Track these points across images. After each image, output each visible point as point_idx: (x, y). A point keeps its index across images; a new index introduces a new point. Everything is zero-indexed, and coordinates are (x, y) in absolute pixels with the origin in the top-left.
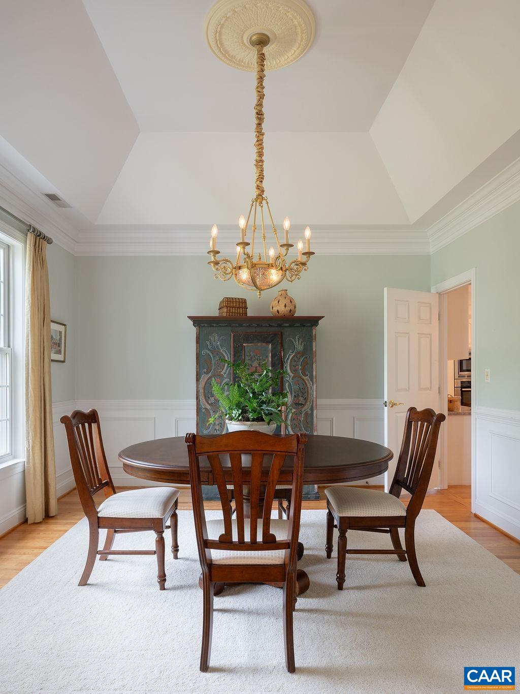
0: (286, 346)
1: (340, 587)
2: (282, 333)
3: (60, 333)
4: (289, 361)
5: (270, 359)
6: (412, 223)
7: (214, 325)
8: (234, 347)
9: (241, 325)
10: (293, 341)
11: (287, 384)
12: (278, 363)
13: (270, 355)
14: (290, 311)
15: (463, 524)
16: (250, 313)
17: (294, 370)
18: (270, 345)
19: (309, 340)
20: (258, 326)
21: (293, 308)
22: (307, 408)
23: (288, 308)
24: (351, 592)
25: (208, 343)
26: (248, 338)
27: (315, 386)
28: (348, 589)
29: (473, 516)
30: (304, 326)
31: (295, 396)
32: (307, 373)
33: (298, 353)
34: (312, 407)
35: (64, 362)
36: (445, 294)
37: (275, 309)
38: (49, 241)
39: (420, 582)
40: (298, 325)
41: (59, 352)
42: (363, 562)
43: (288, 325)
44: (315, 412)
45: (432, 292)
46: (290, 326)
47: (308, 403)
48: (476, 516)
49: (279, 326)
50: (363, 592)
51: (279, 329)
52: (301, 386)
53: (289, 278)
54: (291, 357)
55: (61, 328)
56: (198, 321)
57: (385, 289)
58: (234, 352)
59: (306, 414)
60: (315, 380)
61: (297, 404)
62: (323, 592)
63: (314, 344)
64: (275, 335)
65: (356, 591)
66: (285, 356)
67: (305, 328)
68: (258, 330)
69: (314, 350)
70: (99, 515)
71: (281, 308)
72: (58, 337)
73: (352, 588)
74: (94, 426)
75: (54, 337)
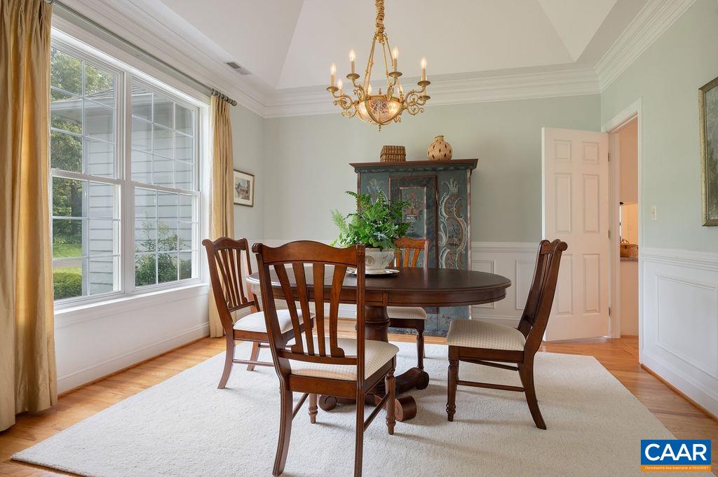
0: (441, 189)
1: (450, 419)
2: (436, 177)
3: (248, 182)
4: (443, 204)
5: (425, 202)
6: (575, 60)
7: (374, 171)
8: (391, 191)
9: (397, 171)
10: (447, 183)
11: (442, 226)
12: (433, 206)
13: (425, 197)
14: (445, 155)
15: (622, 374)
16: (408, 159)
17: (449, 212)
18: (425, 188)
19: (463, 184)
20: (414, 170)
21: (448, 153)
22: (461, 248)
23: (443, 153)
24: (460, 424)
25: (368, 187)
26: (404, 182)
27: (469, 227)
28: (458, 421)
29: (640, 366)
30: (458, 169)
31: (449, 237)
32: (461, 215)
33: (453, 195)
34: (466, 247)
35: (252, 206)
36: (616, 132)
37: (431, 154)
38: (233, 103)
39: (540, 423)
40: (452, 168)
41: (248, 198)
42: (487, 398)
43: (442, 168)
44: (469, 252)
45: (602, 131)
46: (445, 170)
47: (463, 243)
48: (643, 367)
49: (434, 170)
50: (473, 425)
51: (434, 173)
52: (456, 227)
53: (412, 112)
54: (445, 199)
55: (250, 178)
56: (359, 168)
57: (543, 129)
58: (392, 195)
59: (461, 254)
60: (469, 222)
61: (451, 245)
62: (432, 420)
63: (468, 186)
64: (430, 179)
65: (466, 424)
66: (439, 198)
67: (459, 171)
68: (414, 174)
69: (468, 191)
70: (234, 328)
71: (436, 154)
72: (246, 185)
73: (463, 421)
74: (243, 253)
75: (241, 184)
